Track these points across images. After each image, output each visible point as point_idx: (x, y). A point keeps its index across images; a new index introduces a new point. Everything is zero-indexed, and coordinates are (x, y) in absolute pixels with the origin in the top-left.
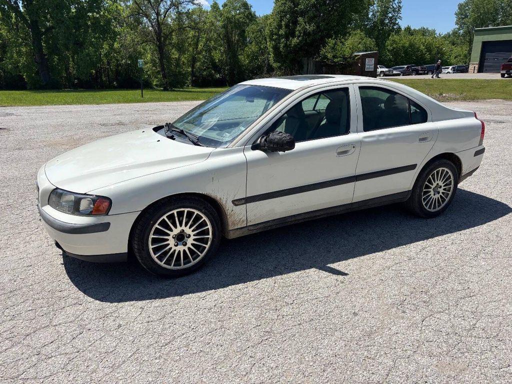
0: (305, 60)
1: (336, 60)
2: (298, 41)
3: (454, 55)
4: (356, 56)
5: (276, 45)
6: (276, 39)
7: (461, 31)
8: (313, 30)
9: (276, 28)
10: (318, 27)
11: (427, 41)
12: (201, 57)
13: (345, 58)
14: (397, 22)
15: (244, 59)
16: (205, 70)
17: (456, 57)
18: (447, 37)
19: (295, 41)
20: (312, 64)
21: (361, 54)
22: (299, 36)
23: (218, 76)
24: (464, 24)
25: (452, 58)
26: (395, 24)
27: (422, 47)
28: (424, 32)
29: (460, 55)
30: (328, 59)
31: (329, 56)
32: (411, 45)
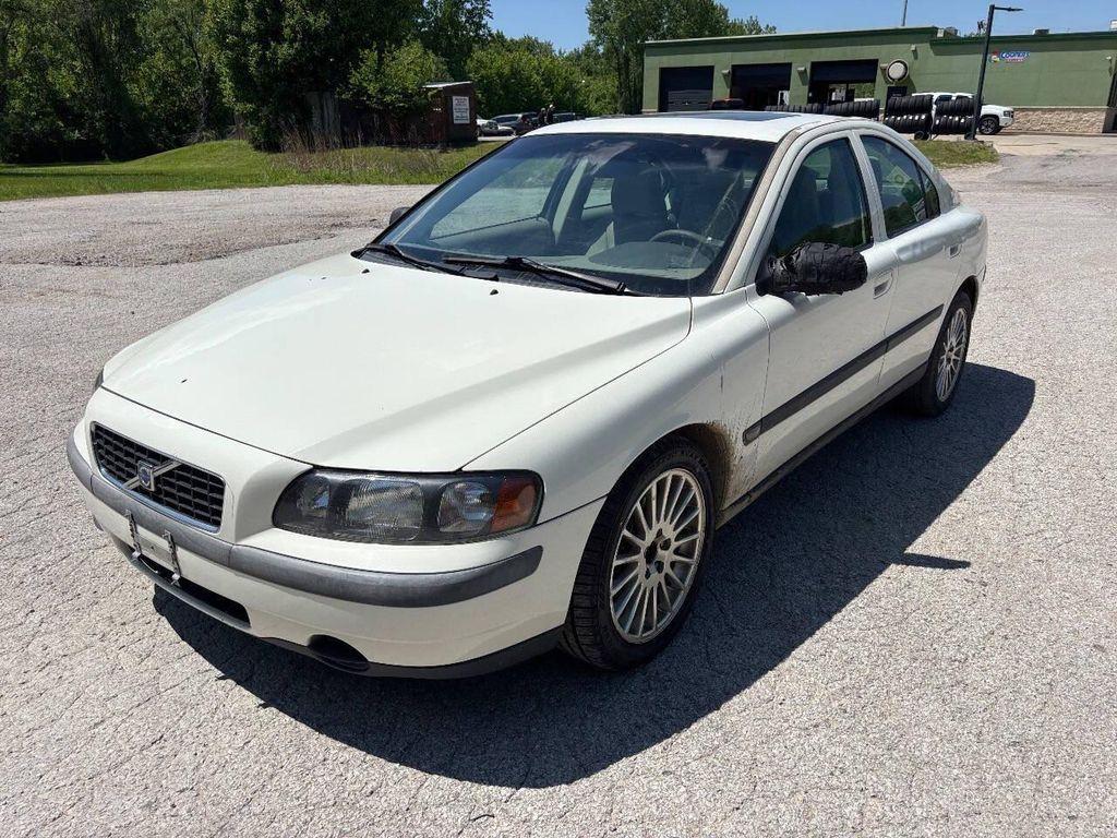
0: (312, 98)
1: (388, 99)
2: (292, 51)
3: (593, 96)
4: (430, 89)
5: (237, 59)
6: (235, 44)
7: (601, 49)
8: (326, 29)
9: (232, 18)
10: (335, 19)
11: (543, 66)
12: (19, 84)
13: (406, 95)
14: (484, 22)
15: (139, 93)
16: (36, 118)
17: (597, 100)
18: (576, 58)
19: (284, 51)
20: (331, 108)
21: (441, 86)
22: (292, 41)
23: (77, 134)
24: (605, 31)
25: (592, 100)
26: (479, 26)
27: (536, 78)
28: (529, 45)
29: (604, 96)
30: (369, 97)
31: (372, 88)
32: (515, 73)
